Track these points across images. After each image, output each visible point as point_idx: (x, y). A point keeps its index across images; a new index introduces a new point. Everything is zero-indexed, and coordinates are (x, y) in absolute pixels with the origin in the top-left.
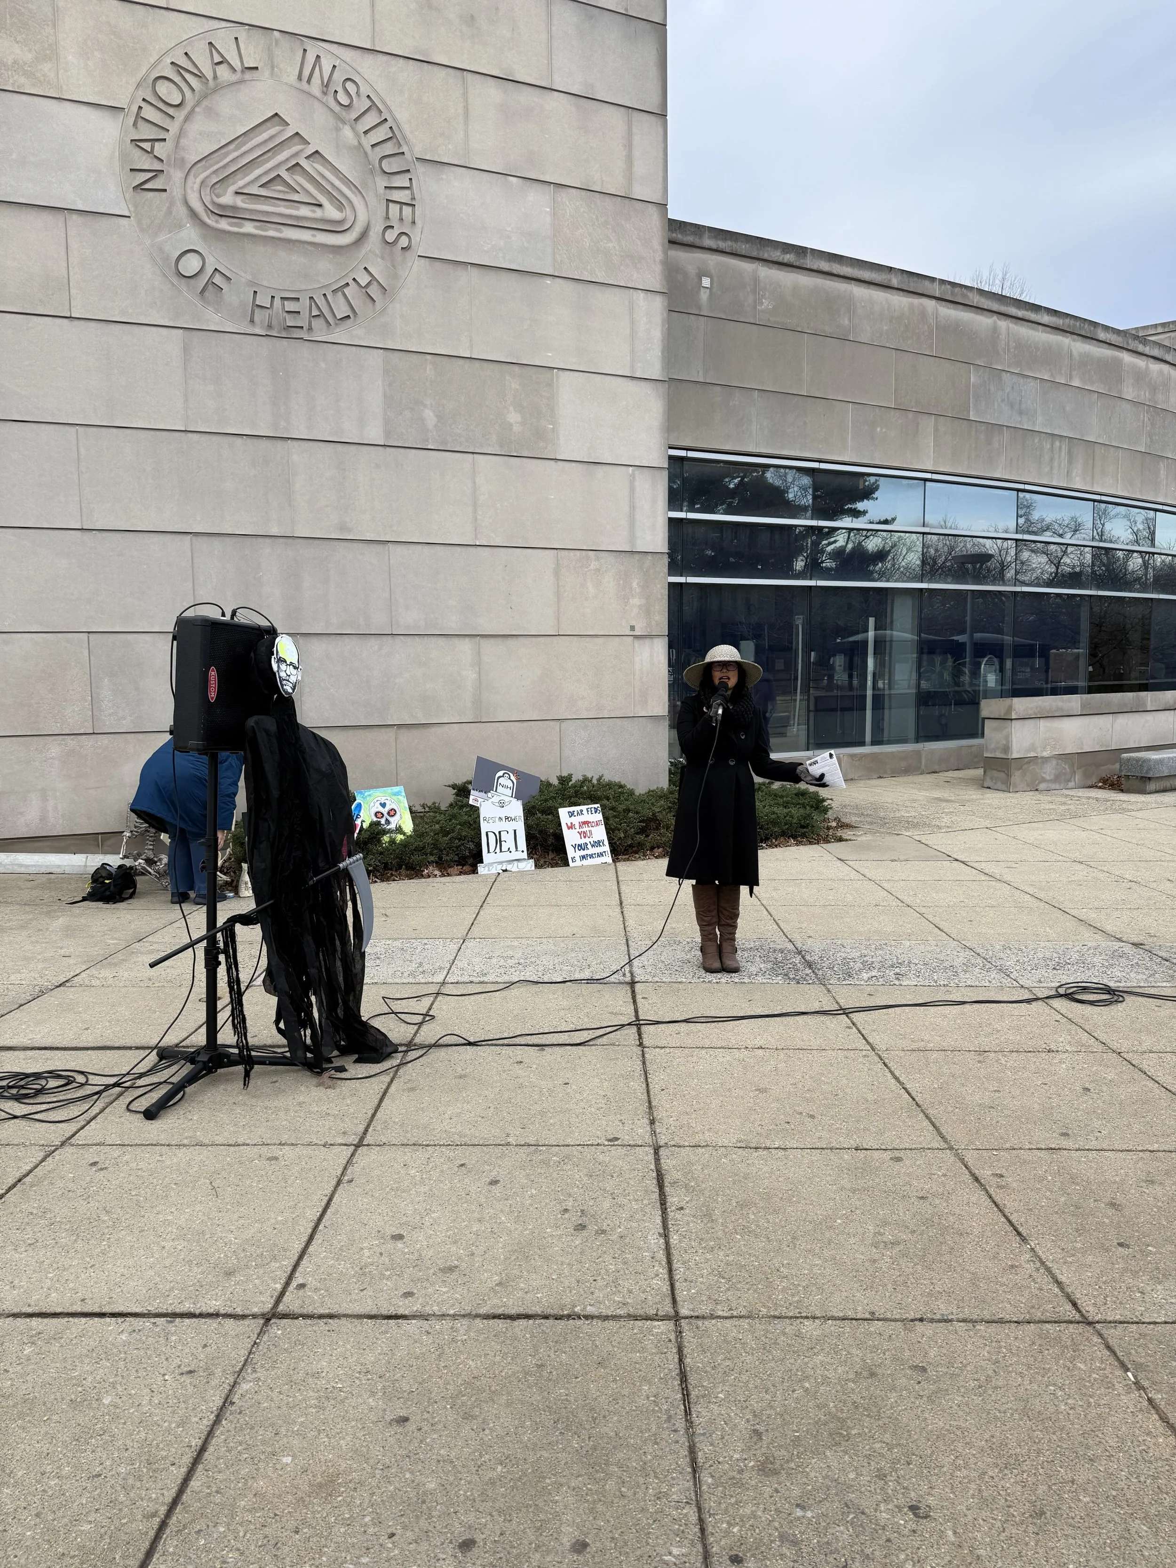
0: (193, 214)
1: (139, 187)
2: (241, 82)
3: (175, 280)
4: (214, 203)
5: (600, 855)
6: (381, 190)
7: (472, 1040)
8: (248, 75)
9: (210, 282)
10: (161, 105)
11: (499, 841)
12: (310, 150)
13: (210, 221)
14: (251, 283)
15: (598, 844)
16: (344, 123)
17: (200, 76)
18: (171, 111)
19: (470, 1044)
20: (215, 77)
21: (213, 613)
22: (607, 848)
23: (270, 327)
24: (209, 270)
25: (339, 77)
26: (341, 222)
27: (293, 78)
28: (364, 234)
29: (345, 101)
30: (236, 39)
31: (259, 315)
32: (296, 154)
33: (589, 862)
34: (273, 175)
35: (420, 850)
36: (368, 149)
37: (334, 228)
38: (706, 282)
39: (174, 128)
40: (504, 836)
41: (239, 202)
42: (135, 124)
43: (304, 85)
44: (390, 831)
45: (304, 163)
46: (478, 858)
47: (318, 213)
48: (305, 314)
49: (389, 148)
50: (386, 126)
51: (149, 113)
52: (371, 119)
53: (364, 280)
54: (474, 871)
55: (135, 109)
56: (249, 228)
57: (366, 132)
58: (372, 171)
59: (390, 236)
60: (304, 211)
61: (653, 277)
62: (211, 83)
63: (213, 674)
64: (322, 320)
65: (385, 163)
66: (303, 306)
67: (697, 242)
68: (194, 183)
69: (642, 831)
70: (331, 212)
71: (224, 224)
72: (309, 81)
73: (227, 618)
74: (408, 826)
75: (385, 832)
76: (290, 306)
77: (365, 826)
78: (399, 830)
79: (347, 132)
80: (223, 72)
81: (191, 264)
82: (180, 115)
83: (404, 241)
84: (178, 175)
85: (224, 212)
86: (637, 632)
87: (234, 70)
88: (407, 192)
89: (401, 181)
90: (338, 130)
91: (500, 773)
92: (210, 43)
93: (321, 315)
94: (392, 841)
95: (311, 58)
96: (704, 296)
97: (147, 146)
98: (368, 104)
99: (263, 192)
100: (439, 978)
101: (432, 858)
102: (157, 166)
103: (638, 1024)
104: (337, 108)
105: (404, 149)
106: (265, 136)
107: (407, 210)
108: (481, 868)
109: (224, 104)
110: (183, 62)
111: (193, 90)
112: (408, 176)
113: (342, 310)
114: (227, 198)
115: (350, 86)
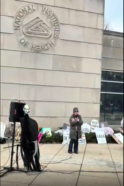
0: (24, 33)
1: (16, 29)
2: (33, 12)
3: (20, 44)
4: (27, 31)
5: (84, 142)
6: (54, 29)
7: (52, 171)
8: (34, 11)
9: (26, 44)
10: (20, 16)
11: (66, 138)
12: (43, 22)
13: (26, 34)
14: (32, 44)
15: (84, 140)
16: (49, 18)
17: (26, 11)
18: (21, 17)
19: (51, 171)
20: (29, 11)
21: (17, 101)
22: (85, 141)
23: (34, 51)
24: (25, 42)
25: (48, 11)
26: (47, 34)
27: (41, 11)
28: (51, 36)
29: (49, 14)
30: (32, 5)
31: (33, 49)
32: (41, 23)
33: (82, 143)
34: (37, 27)
35: (52, 139)
36: (52, 22)
37: (46, 35)
38: (112, 41)
39: (22, 20)
40: (67, 137)
41: (31, 31)
42: (16, 19)
43: (42, 12)
44: (48, 135)
45: (42, 25)
46: (62, 141)
47: (43, 33)
48: (40, 49)
49: (56, 22)
50: (55, 18)
51: (18, 17)
52: (53, 17)
53: (50, 43)
54: (61, 143)
55: (15, 17)
56: (33, 35)
57: (52, 20)
58: (53, 26)
59: (55, 36)
60: (42, 32)
61: (100, 42)
62: (28, 12)
63: (16, 110)
64: (43, 50)
65: (55, 24)
66: (40, 47)
67: (111, 34)
68: (24, 29)
69: (92, 138)
70: (46, 32)
71: (29, 35)
72: (43, 11)
73: (19, 102)
74: (51, 135)
75: (46, 135)
76: (38, 48)
77: (44, 134)
78: (49, 135)
79: (49, 20)
80: (30, 11)
81: (23, 41)
82: (22, 18)
83: (57, 37)
84: (21, 27)
85: (29, 33)
86: (94, 102)
87: (31, 10)
88: (58, 29)
89: (57, 27)
90: (48, 19)
91: (68, 126)
92: (28, 6)
93: (43, 49)
94: (48, 137)
95: (44, 8)
96: (112, 43)
97: (17, 23)
98: (53, 15)
99: (35, 29)
100: (50, 161)
101: (54, 140)
102: (18, 26)
103: (80, 171)
104: (48, 16)
105: (58, 22)
106: (36, 20)
107: (58, 32)
108: (63, 143)
109: (30, 15)
110: (24, 9)
111: (25, 13)
112: (58, 26)
113: (46, 48)
114: (29, 30)
115: (50, 12)
